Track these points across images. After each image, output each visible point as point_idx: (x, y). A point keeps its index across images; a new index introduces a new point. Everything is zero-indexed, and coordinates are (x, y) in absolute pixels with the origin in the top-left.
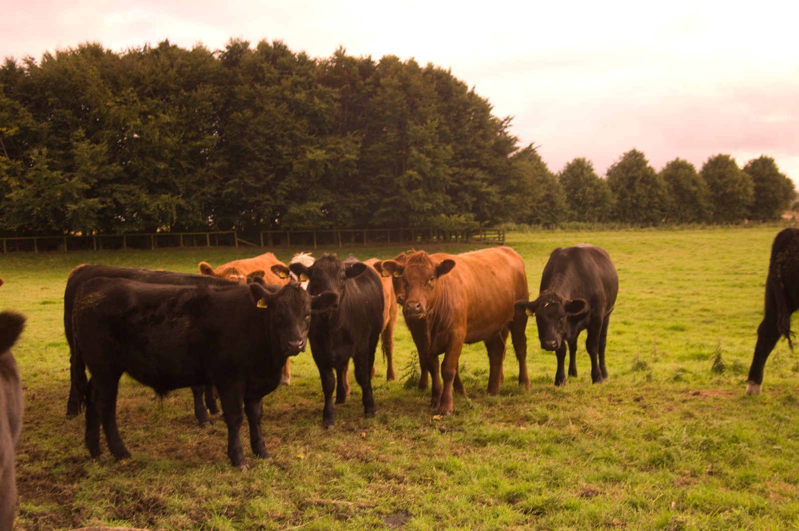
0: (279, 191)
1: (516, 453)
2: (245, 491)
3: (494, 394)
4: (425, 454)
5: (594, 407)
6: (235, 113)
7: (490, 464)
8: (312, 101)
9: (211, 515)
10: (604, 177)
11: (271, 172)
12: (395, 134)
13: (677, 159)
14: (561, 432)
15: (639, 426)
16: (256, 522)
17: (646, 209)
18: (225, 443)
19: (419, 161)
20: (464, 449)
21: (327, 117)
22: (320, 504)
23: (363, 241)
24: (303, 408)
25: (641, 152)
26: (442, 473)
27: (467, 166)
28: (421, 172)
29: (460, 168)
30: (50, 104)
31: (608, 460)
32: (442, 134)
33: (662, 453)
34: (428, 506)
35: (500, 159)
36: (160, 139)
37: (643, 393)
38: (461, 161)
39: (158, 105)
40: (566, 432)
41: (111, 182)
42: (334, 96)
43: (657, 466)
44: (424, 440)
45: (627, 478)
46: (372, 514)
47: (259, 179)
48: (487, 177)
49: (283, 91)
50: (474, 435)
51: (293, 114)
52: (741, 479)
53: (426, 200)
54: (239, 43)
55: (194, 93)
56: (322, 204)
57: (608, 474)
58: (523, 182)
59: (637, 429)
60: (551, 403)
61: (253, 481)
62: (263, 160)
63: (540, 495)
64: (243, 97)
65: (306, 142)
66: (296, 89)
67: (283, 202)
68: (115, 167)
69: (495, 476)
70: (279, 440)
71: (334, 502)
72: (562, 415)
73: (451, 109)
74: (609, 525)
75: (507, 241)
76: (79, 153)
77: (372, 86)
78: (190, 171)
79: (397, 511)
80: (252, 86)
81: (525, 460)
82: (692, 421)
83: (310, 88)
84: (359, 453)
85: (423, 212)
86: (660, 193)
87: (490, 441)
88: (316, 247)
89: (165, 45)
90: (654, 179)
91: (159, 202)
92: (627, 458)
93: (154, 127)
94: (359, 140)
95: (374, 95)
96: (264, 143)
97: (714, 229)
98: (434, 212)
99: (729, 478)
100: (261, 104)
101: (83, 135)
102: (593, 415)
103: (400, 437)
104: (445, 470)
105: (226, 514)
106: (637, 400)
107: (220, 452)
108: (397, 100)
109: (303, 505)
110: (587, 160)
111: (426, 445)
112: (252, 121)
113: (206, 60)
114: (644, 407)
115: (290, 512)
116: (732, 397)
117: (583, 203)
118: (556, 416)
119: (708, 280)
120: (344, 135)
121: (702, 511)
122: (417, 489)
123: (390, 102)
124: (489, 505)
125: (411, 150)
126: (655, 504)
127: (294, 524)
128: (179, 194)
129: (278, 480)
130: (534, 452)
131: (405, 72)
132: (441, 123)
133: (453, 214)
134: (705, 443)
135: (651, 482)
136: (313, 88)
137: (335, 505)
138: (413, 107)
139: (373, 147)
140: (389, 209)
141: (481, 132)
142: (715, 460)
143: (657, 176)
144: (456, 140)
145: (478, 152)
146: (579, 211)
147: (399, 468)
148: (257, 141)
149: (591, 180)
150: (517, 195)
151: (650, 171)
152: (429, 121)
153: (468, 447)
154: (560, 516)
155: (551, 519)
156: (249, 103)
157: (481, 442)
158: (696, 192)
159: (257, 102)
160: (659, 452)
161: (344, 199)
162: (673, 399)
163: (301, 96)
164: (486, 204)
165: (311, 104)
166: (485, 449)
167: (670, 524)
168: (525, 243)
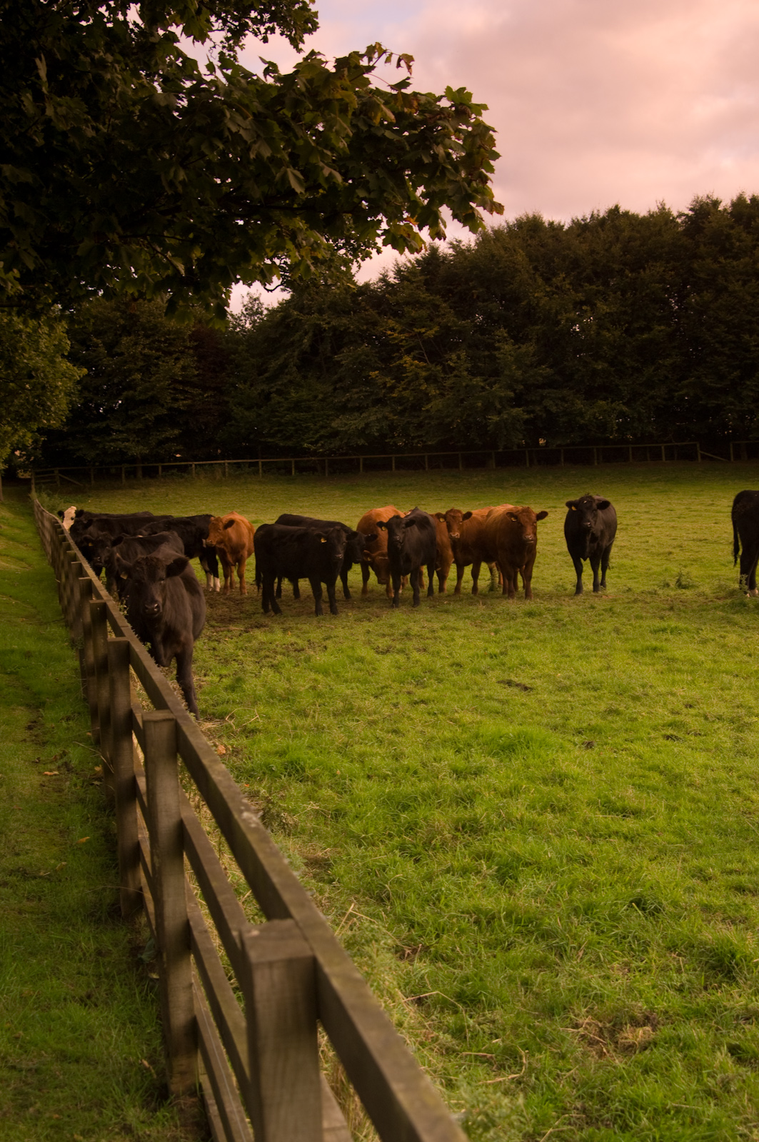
0: (745, 393)
11: (736, 368)
41: (541, 387)
47: (720, 378)
54: (707, 201)
55: (641, 274)
62: (725, 354)
80: (715, 260)
89: (614, 212)
96: (726, 332)
101: (506, 335)
112: (711, 306)
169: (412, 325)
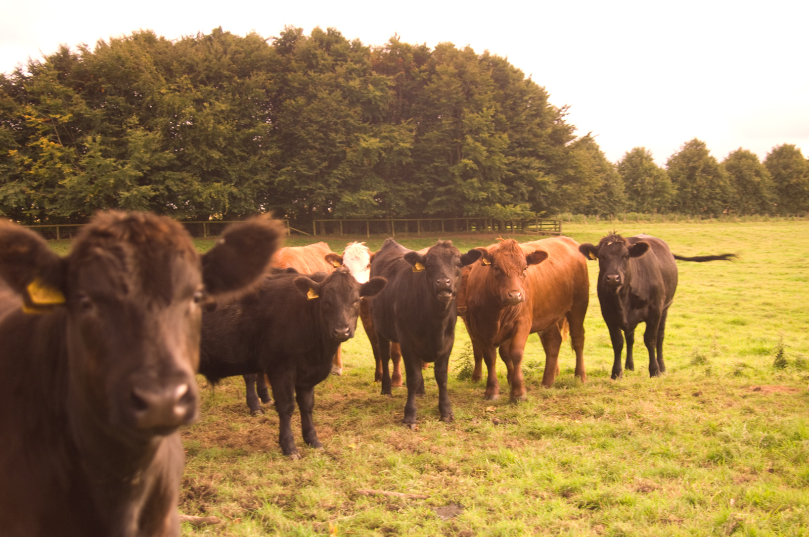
0: (332, 180)
1: (570, 446)
2: (296, 480)
3: (549, 386)
4: (478, 446)
5: (652, 401)
6: (288, 100)
7: (544, 457)
8: (366, 89)
9: (262, 504)
10: (665, 167)
11: (324, 160)
12: (451, 122)
13: (740, 149)
14: (617, 426)
15: (697, 421)
16: (306, 511)
17: (707, 200)
18: (276, 432)
19: (475, 149)
20: (518, 442)
21: (382, 104)
22: (372, 495)
23: (416, 231)
24: (355, 398)
25: (703, 141)
26: (495, 466)
27: (523, 155)
28: (476, 161)
29: (516, 157)
30: (103, 91)
31: (665, 455)
32: (498, 122)
33: (721, 449)
34: (481, 498)
35: (557, 147)
36: (214, 128)
37: (702, 387)
38: (518, 150)
39: (211, 92)
40: (622, 426)
41: (164, 169)
42: (389, 83)
43: (715, 462)
44: (477, 432)
45: (684, 474)
46: (424, 505)
47: (312, 167)
48: (544, 166)
49: (336, 78)
50: (529, 427)
51: (347, 102)
52: (803, 478)
53: (481, 189)
54: (293, 29)
55: (247, 80)
56: (375, 193)
57: (665, 469)
58: (580, 172)
59: (695, 424)
60: (607, 396)
61: (304, 470)
62: (316, 148)
63: (595, 489)
64: (296, 85)
65: (359, 129)
66: (350, 76)
67: (336, 191)
68: (167, 154)
69: (549, 469)
70: (330, 429)
71: (386, 492)
72: (618, 409)
73: (507, 97)
74: (665, 521)
75: (563, 231)
76: (133, 140)
77: (427, 73)
78: (243, 159)
79: (449, 503)
80: (305, 73)
81: (580, 454)
82: (753, 418)
83: (365, 76)
84: (411, 444)
85: (478, 202)
86: (722, 183)
87: (544, 434)
88: (368, 236)
89: (218, 32)
90: (716, 169)
91: (211, 190)
92: (685, 453)
93: (208, 115)
94: (414, 128)
95: (429, 83)
96: (317, 130)
97: (777, 221)
98: (489, 201)
99: (791, 476)
100: (315, 92)
101: (137, 122)
102: (650, 409)
103: (453, 428)
104: (498, 462)
105: (277, 503)
106: (696, 395)
107: (271, 440)
108: (453, 88)
109: (354, 495)
110: (646, 150)
111: (479, 437)
112: (305, 109)
113: (259, 47)
114: (703, 402)
115: (341, 502)
116: (794, 393)
117: (642, 193)
118: (612, 410)
119: (770, 274)
120: (398, 122)
121: (762, 509)
122: (470, 481)
123: (445, 89)
124: (543, 498)
125: (467, 138)
126: (713, 501)
127: (345, 514)
128: (231, 182)
129: (330, 470)
130: (590, 446)
131: (461, 59)
132: (497, 111)
133: (508, 204)
134: (765, 440)
135: (709, 479)
136: (367, 75)
137: (386, 496)
138: (469, 94)
139: (427, 135)
140: (444, 198)
141: (538, 120)
142: (776, 457)
143: (718, 166)
144: (512, 128)
145: (534, 140)
146: (638, 202)
147: (451, 460)
148: (311, 128)
149: (650, 170)
150: (574, 184)
151: (711, 161)
152: (485, 109)
153: (522, 439)
154: (615, 511)
155: (606, 514)
156: (302, 91)
157: (535, 435)
158: (759, 183)
159: (311, 90)
160: (718, 448)
161: (398, 187)
162: (733, 395)
163: (355, 83)
164: (542, 194)
165: (366, 92)
166: (539, 442)
167: (729, 522)
168: (582, 234)
169: (46, 112)
